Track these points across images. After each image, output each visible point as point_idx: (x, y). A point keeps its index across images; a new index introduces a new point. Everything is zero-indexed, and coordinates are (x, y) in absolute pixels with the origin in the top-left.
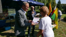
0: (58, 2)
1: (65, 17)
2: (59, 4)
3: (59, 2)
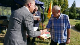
0: (72, 5)
1: (77, 24)
2: (74, 7)
3: (74, 5)
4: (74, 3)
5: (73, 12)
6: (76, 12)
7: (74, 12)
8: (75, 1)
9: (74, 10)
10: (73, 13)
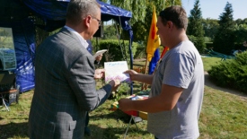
0: (192, 12)
1: (213, 67)
2: (196, 18)
3: (196, 12)
4: (196, 7)
5: (197, 33)
6: (203, 32)
7: (199, 33)
8: (198, 2)
9: (197, 26)
10: (195, 36)
